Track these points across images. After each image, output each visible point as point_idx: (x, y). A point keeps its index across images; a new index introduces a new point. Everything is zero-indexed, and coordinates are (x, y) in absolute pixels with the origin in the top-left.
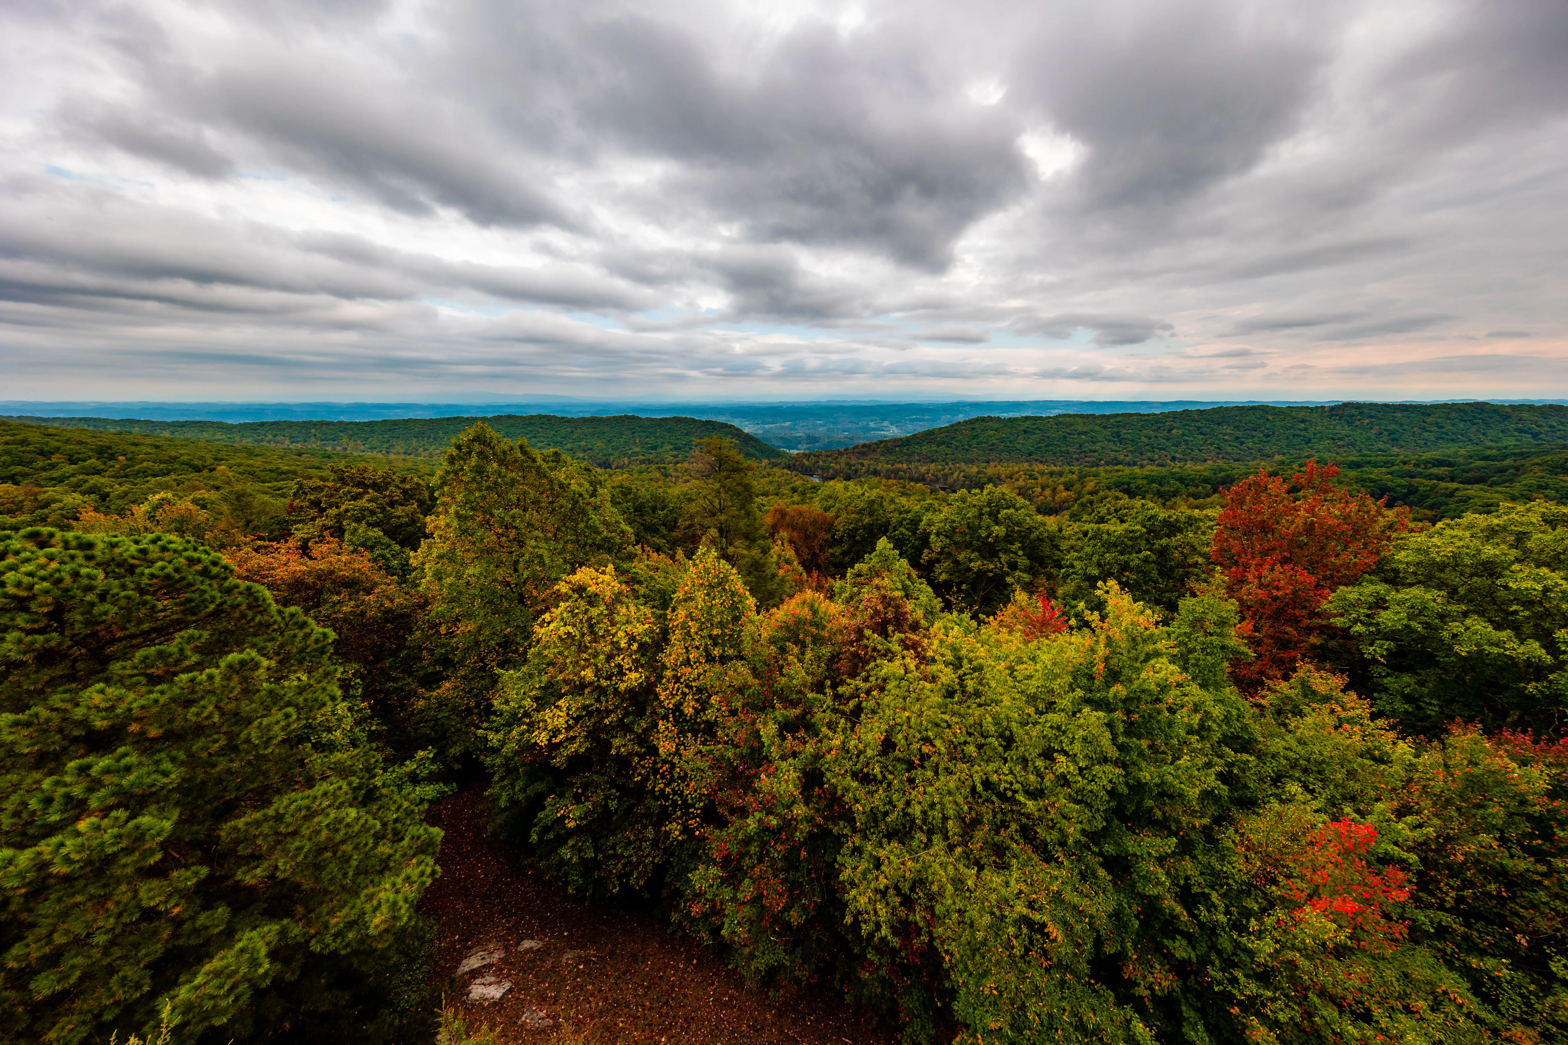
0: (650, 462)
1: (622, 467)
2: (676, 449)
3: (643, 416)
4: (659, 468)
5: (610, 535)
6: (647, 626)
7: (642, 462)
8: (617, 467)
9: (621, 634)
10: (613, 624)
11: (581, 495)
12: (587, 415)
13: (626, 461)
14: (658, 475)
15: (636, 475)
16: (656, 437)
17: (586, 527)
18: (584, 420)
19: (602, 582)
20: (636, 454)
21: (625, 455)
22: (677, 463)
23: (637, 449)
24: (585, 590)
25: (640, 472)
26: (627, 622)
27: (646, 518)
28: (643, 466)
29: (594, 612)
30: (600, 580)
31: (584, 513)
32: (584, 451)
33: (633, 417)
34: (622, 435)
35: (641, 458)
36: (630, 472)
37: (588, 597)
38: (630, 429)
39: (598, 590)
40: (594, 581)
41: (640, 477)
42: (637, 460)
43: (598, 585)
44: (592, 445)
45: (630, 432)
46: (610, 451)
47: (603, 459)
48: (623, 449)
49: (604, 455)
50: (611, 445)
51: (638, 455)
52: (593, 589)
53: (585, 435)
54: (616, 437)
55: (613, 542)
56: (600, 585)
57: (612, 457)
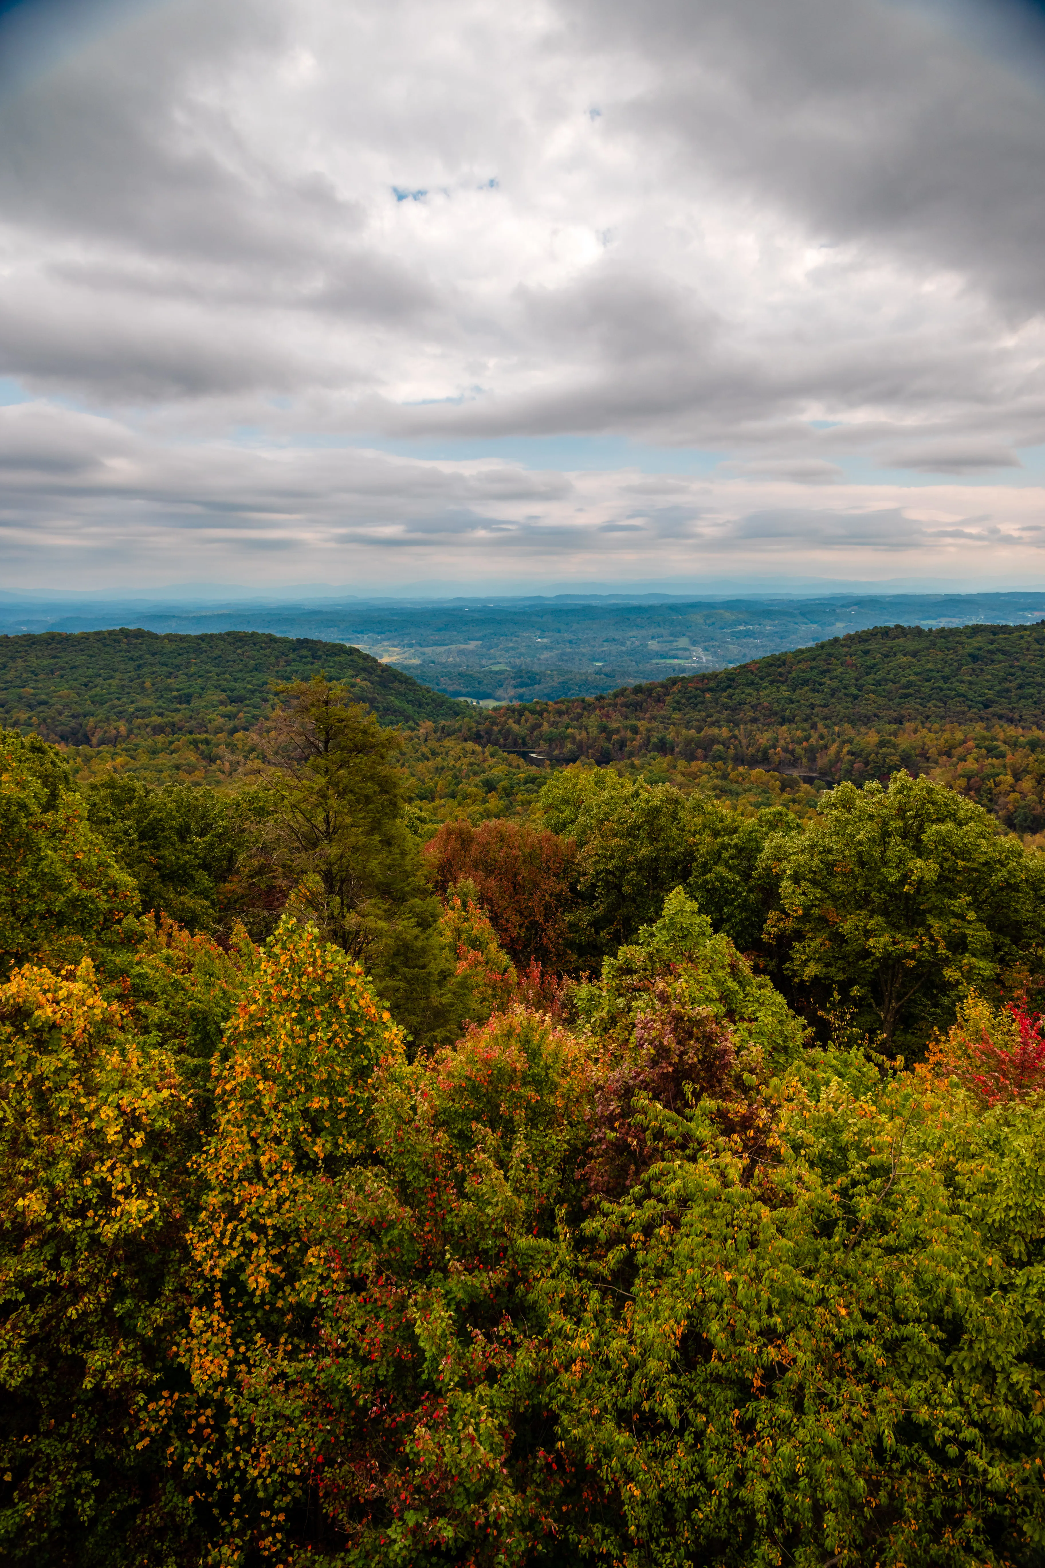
0: (175, 729)
1: (113, 741)
2: (232, 701)
3: (160, 629)
4: (195, 743)
5: (85, 893)
6: (165, 1093)
7: (158, 730)
8: (102, 742)
9: (107, 1112)
10: (91, 1090)
11: (23, 807)
12: (38, 630)
13: (123, 728)
14: (192, 757)
15: (144, 759)
16: (190, 676)
17: (33, 876)
18: (31, 641)
19: (68, 998)
20: (145, 712)
21: (120, 715)
22: (234, 730)
23: (147, 702)
24: (28, 1015)
25: (154, 752)
26: (122, 1086)
27: (165, 852)
28: (160, 738)
29: (47, 1064)
30: (62, 994)
31: (28, 845)
32: (31, 707)
33: (139, 634)
34: (115, 671)
35: (156, 720)
36: (132, 752)
37: (35, 1030)
38: (131, 659)
39: (59, 1015)
40: (49, 995)
41: (152, 762)
42: (147, 726)
43: (58, 1003)
44: (47, 694)
45: (131, 666)
46: (88, 706)
47: (72, 724)
48: (116, 702)
49: (73, 716)
50: (90, 693)
51: (149, 715)
52: (47, 1012)
53: (33, 672)
54: (100, 675)
55: (93, 907)
56: (62, 1004)
57: (91, 719)
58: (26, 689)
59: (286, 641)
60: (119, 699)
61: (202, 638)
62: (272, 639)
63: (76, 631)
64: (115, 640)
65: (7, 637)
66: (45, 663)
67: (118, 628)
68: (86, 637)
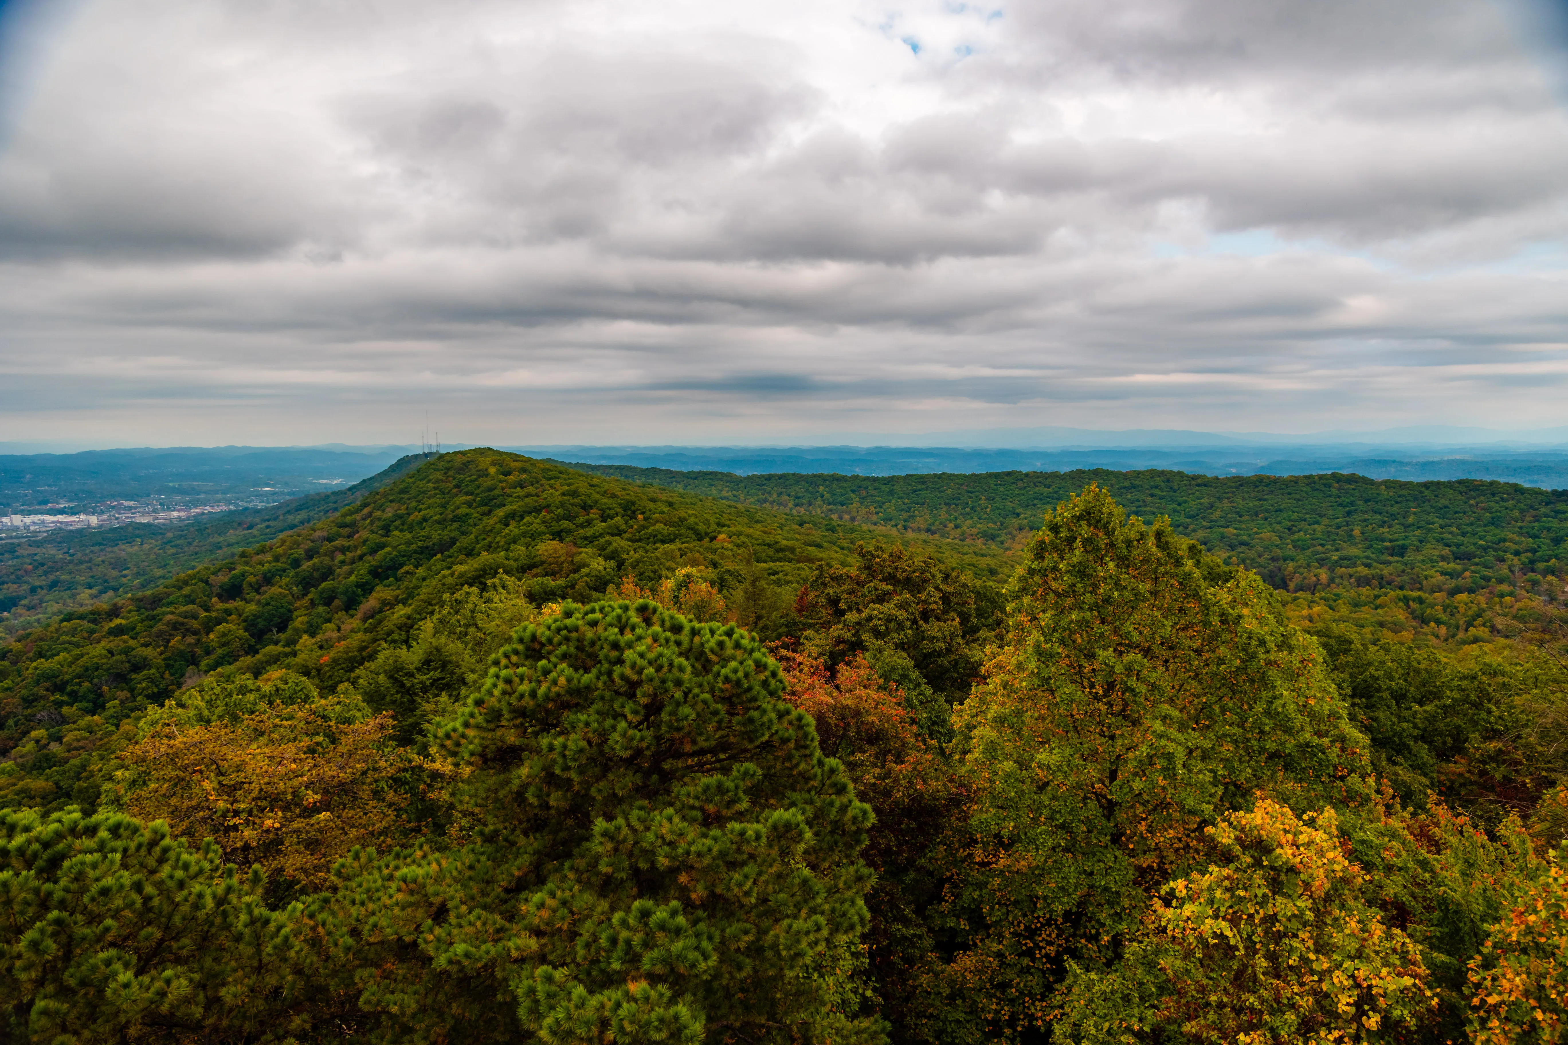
0: (1383, 582)
1: (1312, 589)
2: (1457, 557)
3: (1377, 475)
4: (1406, 600)
5: (1316, 740)
6: (1407, 981)
7: (1363, 581)
8: (1300, 588)
9: (1339, 977)
10: (1322, 948)
11: (1262, 643)
12: (1246, 473)
13: (1324, 575)
14: (1401, 615)
15: (1344, 611)
16: (1406, 527)
17: (1267, 713)
18: (1240, 483)
19: (1308, 845)
20: (1351, 561)
21: (1322, 562)
22: (1453, 592)
23: (1354, 551)
24: (1268, 851)
25: (1356, 605)
26: (1359, 955)
27: (1381, 715)
28: (1365, 591)
29: (1283, 906)
30: (1303, 839)
31: (1263, 681)
32: (1232, 547)
33: (1352, 479)
34: (1321, 516)
35: (1362, 571)
36: (1331, 603)
37: (1273, 868)
38: (1341, 505)
39: (1298, 859)
40: (1290, 837)
41: (1353, 615)
42: (1351, 576)
43: (1298, 848)
44: (1249, 536)
45: (1341, 511)
46: (1289, 550)
47: (1271, 567)
48: (1319, 548)
49: (1273, 559)
50: (1292, 537)
51: (1355, 565)
52: (1286, 853)
53: (1237, 513)
54: (1305, 520)
55: (1323, 757)
56: (1302, 849)
57: (1291, 564)
58: (1230, 529)
59: (1538, 492)
60: (1323, 545)
61: (1427, 485)
62: (1517, 489)
63: (1285, 475)
64: (1325, 485)
65: (1217, 478)
66: (1251, 504)
67: (1330, 472)
68: (1295, 480)
